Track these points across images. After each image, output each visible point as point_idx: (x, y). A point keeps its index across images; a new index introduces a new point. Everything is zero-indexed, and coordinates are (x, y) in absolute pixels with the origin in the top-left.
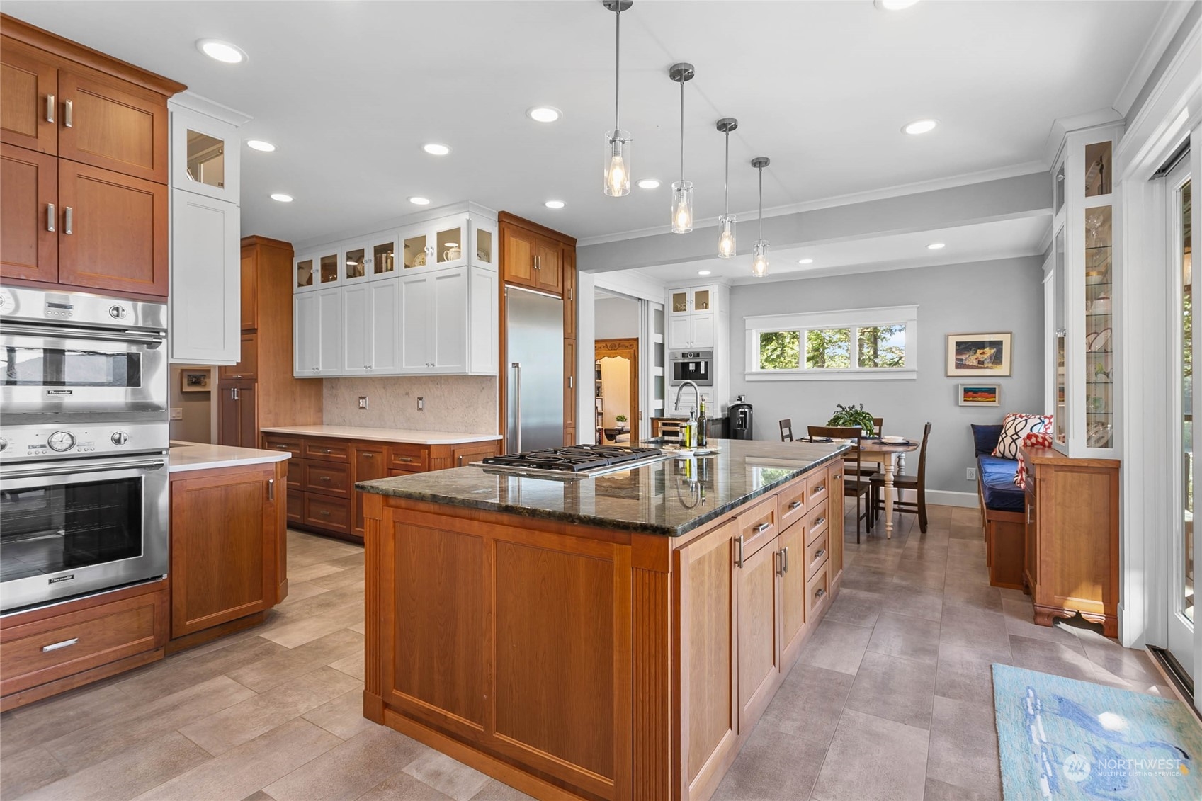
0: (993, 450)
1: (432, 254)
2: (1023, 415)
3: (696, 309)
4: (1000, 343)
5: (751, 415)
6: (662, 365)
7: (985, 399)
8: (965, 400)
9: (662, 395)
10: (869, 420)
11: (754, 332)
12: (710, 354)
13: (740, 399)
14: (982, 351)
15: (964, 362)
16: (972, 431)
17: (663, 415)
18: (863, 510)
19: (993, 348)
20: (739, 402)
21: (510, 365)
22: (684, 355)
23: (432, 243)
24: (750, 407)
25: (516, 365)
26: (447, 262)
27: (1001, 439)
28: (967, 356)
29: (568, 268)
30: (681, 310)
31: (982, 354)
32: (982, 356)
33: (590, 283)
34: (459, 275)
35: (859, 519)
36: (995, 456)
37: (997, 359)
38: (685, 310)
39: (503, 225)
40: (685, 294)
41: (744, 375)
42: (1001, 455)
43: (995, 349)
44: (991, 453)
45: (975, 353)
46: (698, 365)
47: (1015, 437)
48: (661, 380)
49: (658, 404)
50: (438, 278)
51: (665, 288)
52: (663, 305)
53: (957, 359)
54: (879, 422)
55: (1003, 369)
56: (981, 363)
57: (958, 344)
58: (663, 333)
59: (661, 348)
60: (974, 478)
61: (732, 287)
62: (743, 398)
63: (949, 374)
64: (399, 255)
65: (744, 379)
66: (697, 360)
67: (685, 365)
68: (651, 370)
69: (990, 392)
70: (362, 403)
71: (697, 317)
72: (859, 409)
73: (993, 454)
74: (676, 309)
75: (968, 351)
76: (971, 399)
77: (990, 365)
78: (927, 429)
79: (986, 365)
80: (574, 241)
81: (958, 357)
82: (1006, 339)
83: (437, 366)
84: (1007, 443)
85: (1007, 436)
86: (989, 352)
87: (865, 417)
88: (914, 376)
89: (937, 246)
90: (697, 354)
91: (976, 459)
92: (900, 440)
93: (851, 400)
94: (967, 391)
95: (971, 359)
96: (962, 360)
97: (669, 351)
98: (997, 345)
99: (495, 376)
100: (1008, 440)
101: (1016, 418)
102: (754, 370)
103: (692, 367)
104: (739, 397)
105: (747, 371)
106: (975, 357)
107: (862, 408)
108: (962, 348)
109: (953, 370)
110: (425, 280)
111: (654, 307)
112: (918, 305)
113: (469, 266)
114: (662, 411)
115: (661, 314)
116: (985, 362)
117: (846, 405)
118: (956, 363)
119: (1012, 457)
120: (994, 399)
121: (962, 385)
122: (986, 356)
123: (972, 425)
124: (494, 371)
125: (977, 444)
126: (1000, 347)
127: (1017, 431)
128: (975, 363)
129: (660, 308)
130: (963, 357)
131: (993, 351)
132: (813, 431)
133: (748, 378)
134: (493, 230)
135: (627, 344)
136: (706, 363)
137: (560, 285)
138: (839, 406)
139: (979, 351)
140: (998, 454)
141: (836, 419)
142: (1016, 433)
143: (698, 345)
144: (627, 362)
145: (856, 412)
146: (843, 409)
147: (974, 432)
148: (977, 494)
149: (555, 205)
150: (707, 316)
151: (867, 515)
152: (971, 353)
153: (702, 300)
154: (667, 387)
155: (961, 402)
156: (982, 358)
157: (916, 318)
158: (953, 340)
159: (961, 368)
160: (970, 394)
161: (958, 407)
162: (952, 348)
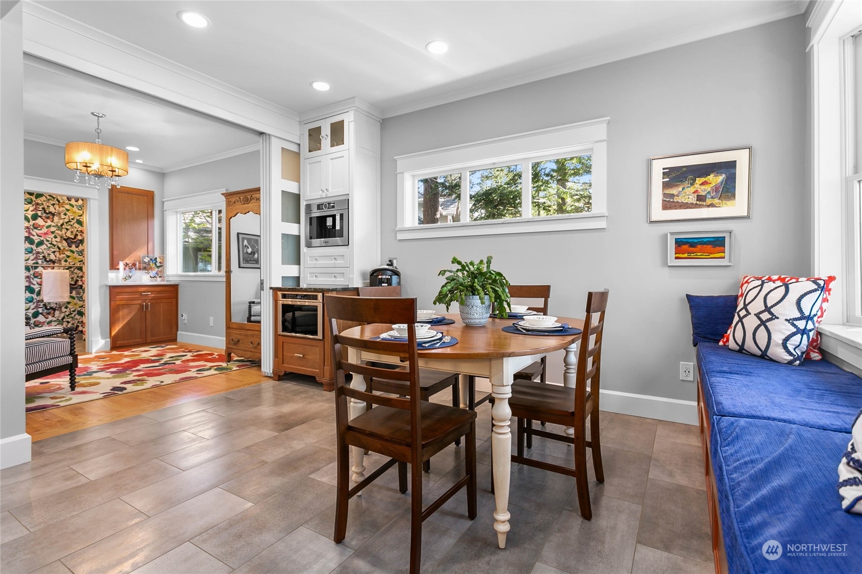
0: (722, 334)
2: (775, 277)
3: (332, 146)
4: (732, 165)
6: (298, 221)
7: (709, 255)
8: (676, 258)
9: (296, 259)
12: (346, 203)
13: (391, 263)
14: (703, 180)
15: (676, 199)
16: (688, 305)
17: (298, 284)
19: (721, 174)
20: (382, 267)
22: (319, 207)
27: (736, 319)
28: (680, 189)
30: (316, 150)
31: (702, 184)
32: (703, 187)
36: (726, 347)
37: (727, 191)
38: (321, 149)
40: (321, 127)
41: (396, 232)
42: (738, 348)
43: (724, 176)
44: (719, 341)
45: (692, 184)
46: (333, 218)
47: (765, 316)
49: (290, 270)
51: (300, 123)
52: (298, 144)
53: (665, 195)
55: (737, 206)
56: (701, 198)
57: (667, 172)
58: (298, 181)
59: (297, 200)
60: (691, 378)
61: (383, 120)
62: (395, 262)
63: (653, 219)
65: (397, 237)
66: (332, 212)
67: (321, 220)
68: (271, 226)
69: (717, 244)
71: (333, 156)
73: (721, 343)
74: (311, 149)
75: (682, 181)
76: (686, 255)
77: (716, 201)
79: (709, 201)
81: (667, 192)
82: (742, 158)
84: (750, 327)
85: (748, 313)
86: (716, 179)
87: (495, 280)
88: (602, 224)
90: (333, 205)
91: (693, 351)
94: (679, 243)
95: (686, 193)
96: (672, 196)
97: (305, 203)
98: (729, 167)
100: (751, 322)
101: (763, 283)
102: (408, 225)
103: (329, 222)
104: (390, 261)
105: (399, 227)
106: (692, 189)
108: (673, 177)
109: (658, 213)
111: (280, 145)
112: (608, 118)
114: (298, 279)
115: (296, 156)
116: (709, 196)
118: (663, 201)
119: (759, 353)
120: (721, 255)
121: (672, 234)
122: (708, 188)
123: (688, 296)
125: (696, 326)
126: (732, 171)
127: (769, 305)
128: (692, 199)
129: (295, 149)
130: (674, 191)
131: (721, 178)
133: (400, 236)
136: (342, 216)
139: (699, 181)
140: (732, 344)
142: (768, 309)
143: (333, 191)
145: (481, 271)
147: (691, 307)
148: (696, 404)
150: (342, 155)
152: (686, 184)
153: (338, 134)
154: (304, 249)
155: (672, 261)
156: (704, 190)
157: (605, 137)
158: (658, 168)
159: (671, 208)
160: (685, 247)
161: (667, 269)
162: (658, 179)
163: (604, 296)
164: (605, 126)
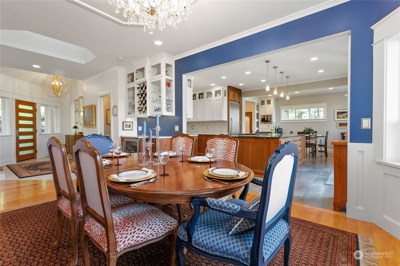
1: (214, 95)
3: (267, 104)
4: (347, 112)
5: (282, 131)
6: (258, 118)
7: (345, 126)
9: (258, 126)
10: (313, 131)
11: (283, 110)
12: (271, 116)
13: (279, 127)
14: (344, 114)
15: (339, 117)
18: (311, 151)
20: (279, 128)
21: (230, 119)
22: (264, 116)
23: (214, 93)
24: (282, 129)
25: (231, 118)
26: (217, 97)
29: (240, 96)
30: (263, 105)
33: (245, 99)
34: (220, 100)
35: (310, 153)
38: (264, 105)
39: (229, 88)
40: (264, 101)
41: (280, 121)
46: (268, 119)
48: (258, 123)
49: (257, 129)
50: (215, 100)
51: (259, 99)
52: (258, 104)
53: (337, 116)
54: (316, 132)
56: (344, 117)
57: (337, 112)
58: (258, 111)
59: (258, 114)
61: (277, 98)
62: (280, 127)
63: (335, 120)
64: (205, 95)
65: (280, 122)
66: (267, 117)
67: (264, 119)
68: (255, 120)
69: (346, 124)
70: (193, 128)
71: (268, 106)
72: (310, 128)
74: (262, 105)
78: (327, 133)
79: (345, 118)
80: (241, 90)
81: (338, 116)
83: (215, 119)
87: (312, 130)
88: (325, 121)
89: (331, 89)
90: (268, 116)
92: (321, 135)
93: (308, 127)
94: (340, 124)
95: (341, 116)
97: (260, 115)
99: (227, 121)
102: (283, 120)
103: (266, 119)
105: (281, 120)
106: (342, 115)
107: (311, 128)
108: (339, 113)
109: (336, 119)
110: (212, 101)
111: (256, 104)
113: (223, 98)
114: (258, 130)
115: (258, 106)
117: (307, 127)
121: (338, 123)
122: (345, 115)
123: (341, 133)
124: (227, 120)
125: (342, 137)
128: (342, 117)
129: (257, 104)
130: (339, 116)
132: (299, 133)
133: (281, 122)
134: (227, 90)
135: (249, 113)
136: (270, 118)
137: (239, 100)
138: (305, 128)
139: (343, 114)
141: (305, 131)
143: (268, 113)
144: (249, 118)
145: (310, 129)
146: (306, 129)
149: (241, 84)
150: (270, 106)
151: (312, 152)
152: (341, 114)
153: (269, 102)
154: (259, 124)
155: (338, 127)
156: (344, 116)
157: (326, 106)
158: (336, 111)
159: (338, 118)
160: (341, 125)
161: (337, 128)
162: (336, 113)
163: (328, 132)
164: (326, 104)
